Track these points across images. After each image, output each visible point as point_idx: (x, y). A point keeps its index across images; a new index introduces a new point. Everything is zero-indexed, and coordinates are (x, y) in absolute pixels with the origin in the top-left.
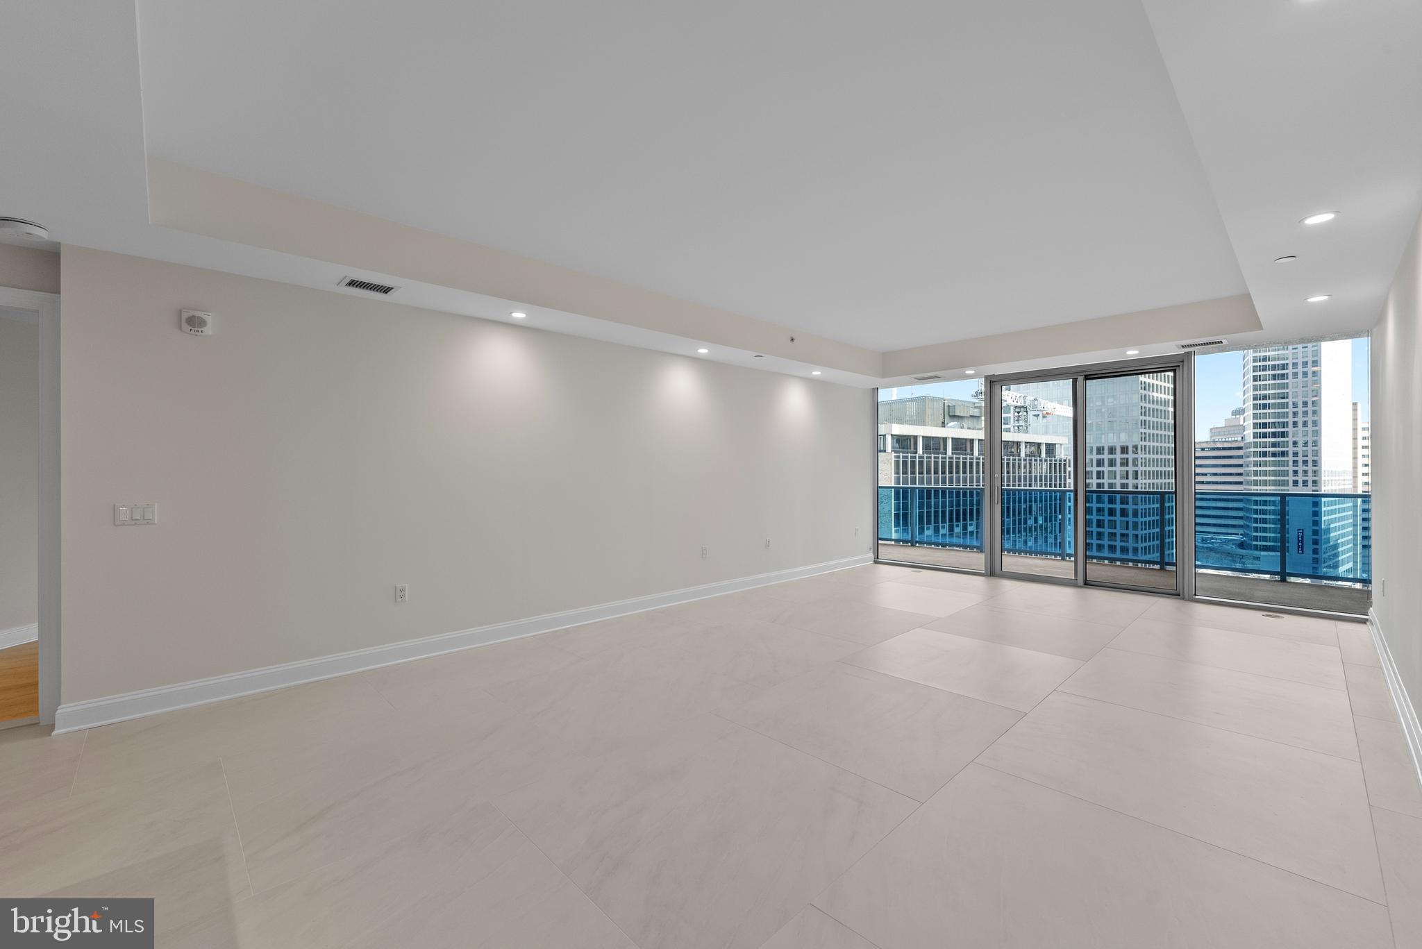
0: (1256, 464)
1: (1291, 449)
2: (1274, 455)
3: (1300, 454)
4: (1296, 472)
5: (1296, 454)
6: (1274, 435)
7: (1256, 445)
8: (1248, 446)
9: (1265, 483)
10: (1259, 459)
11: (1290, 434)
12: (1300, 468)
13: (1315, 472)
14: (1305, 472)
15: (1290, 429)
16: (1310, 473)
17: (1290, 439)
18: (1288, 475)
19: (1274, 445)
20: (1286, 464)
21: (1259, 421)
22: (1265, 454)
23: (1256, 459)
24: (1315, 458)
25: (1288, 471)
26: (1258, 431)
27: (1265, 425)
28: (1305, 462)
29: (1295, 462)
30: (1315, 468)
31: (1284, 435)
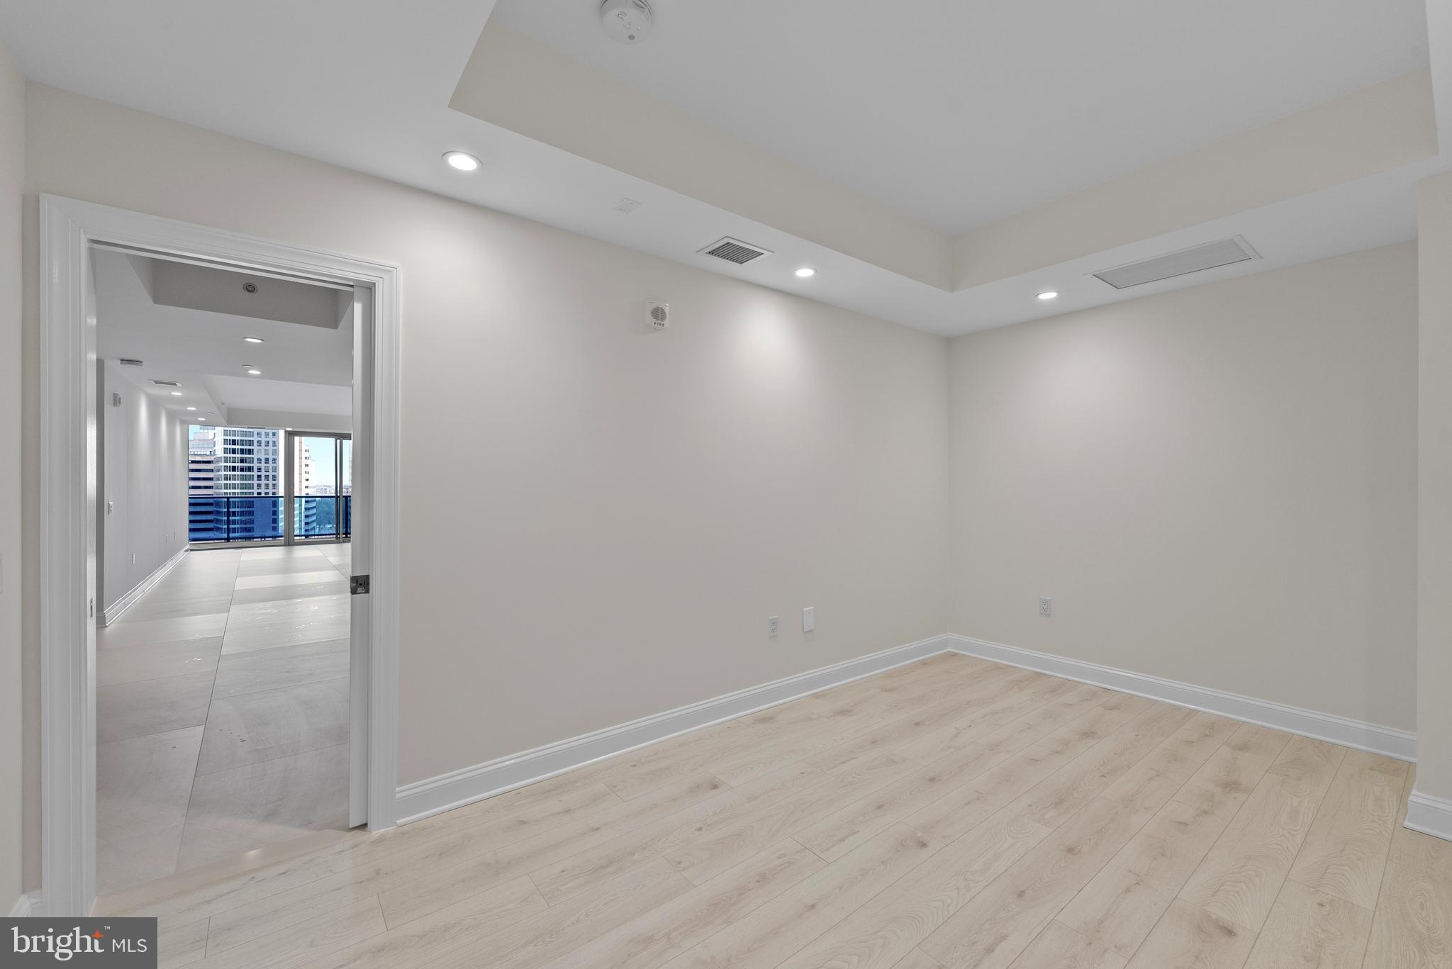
0: (226, 478)
1: (255, 465)
2: (242, 470)
3: (263, 470)
4: (259, 485)
5: (259, 470)
6: (242, 451)
7: (226, 460)
8: (219, 460)
9: (234, 486)
10: (229, 473)
11: (255, 452)
12: (263, 482)
13: (274, 485)
14: (267, 485)
15: (255, 447)
16: (271, 486)
17: (255, 456)
18: (253, 488)
19: (242, 461)
20: (251, 478)
21: (228, 438)
22: (234, 469)
23: (226, 473)
24: (274, 474)
25: (253, 484)
26: (229, 447)
27: (234, 442)
28: (267, 477)
29: (259, 477)
30: (274, 482)
31: (250, 452)
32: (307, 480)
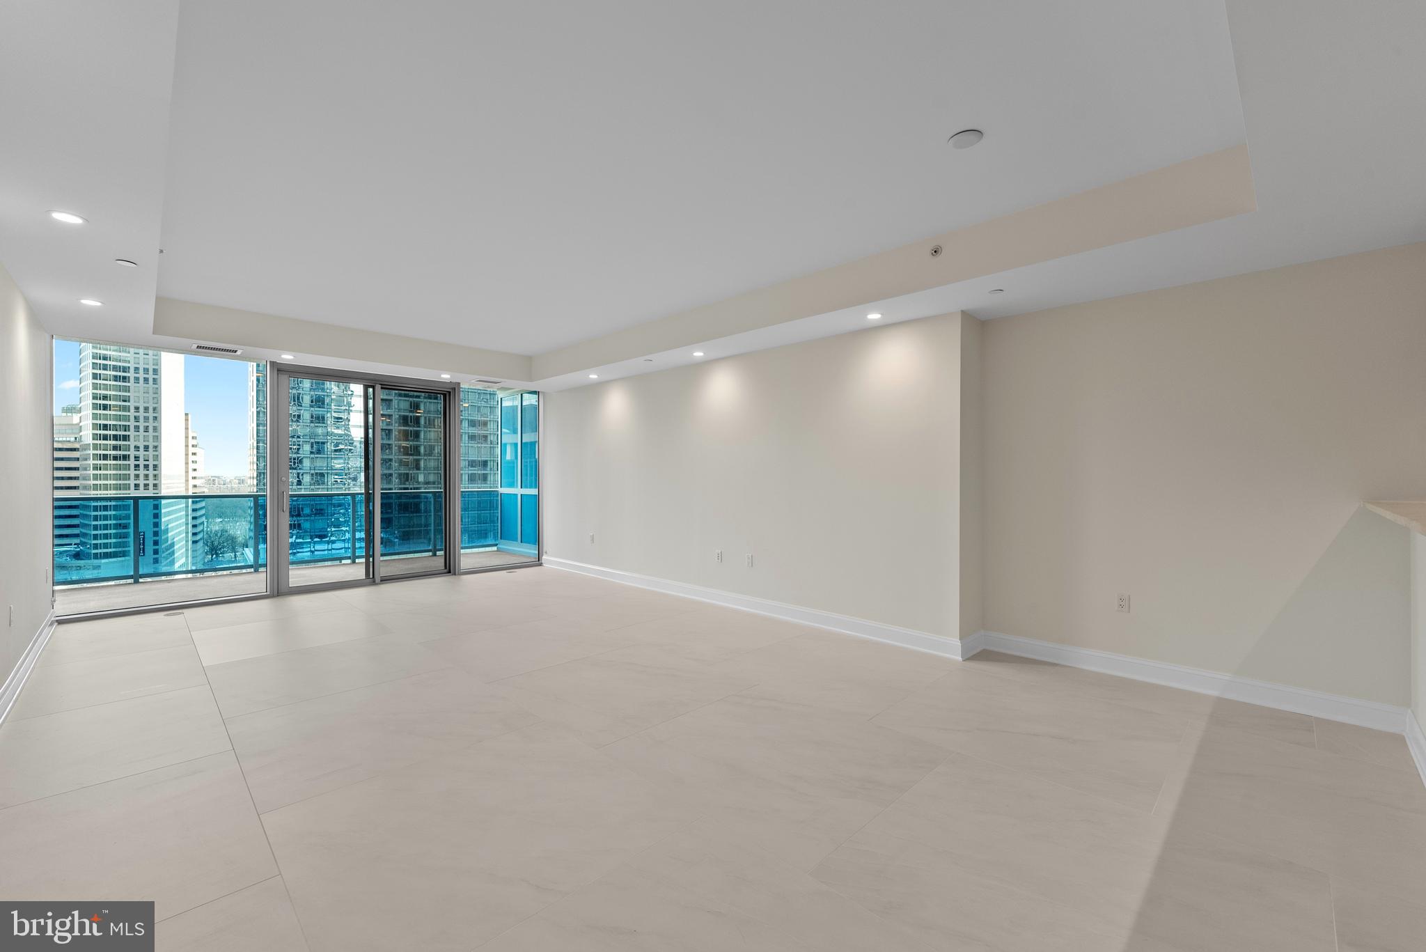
0: (96, 468)
1: (132, 453)
2: (115, 458)
3: (141, 459)
4: (137, 476)
5: (137, 458)
6: (116, 438)
7: (95, 447)
8: (86, 447)
9: (106, 487)
10: (99, 462)
11: (132, 438)
12: (142, 472)
13: (155, 476)
14: (146, 476)
15: (132, 433)
16: (151, 477)
17: (132, 443)
18: (129, 479)
19: (115, 448)
20: (127, 467)
21: (98, 422)
22: (105, 457)
23: (96, 462)
24: (155, 463)
25: (129, 474)
26: (99, 432)
27: (105, 427)
28: (146, 467)
29: (137, 466)
30: (155, 472)
31: (126, 438)
32: (195, 470)
